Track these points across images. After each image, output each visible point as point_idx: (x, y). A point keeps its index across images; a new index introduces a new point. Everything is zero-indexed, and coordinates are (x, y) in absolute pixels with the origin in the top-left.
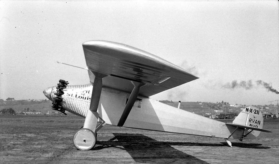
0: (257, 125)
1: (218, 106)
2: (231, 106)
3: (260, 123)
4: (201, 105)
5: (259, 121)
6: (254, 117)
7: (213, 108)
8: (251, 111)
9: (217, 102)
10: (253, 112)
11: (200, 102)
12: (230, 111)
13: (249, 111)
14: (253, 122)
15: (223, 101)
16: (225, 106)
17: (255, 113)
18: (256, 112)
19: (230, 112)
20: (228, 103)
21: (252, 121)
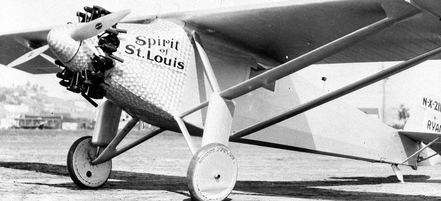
1: (15, 94)
6: (435, 118)
7: (2, 98)
10: (434, 107)
12: (47, 109)
13: (428, 104)
14: (433, 128)
16: (34, 94)
18: (437, 107)
21: (431, 126)
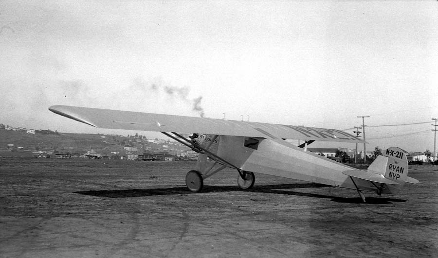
0: (399, 174)
1: (130, 141)
2: (149, 141)
3: (402, 172)
4: (104, 139)
5: (401, 168)
6: (396, 163)
7: (123, 143)
8: (392, 154)
9: (129, 136)
10: (395, 155)
11: (102, 135)
12: (147, 149)
13: (390, 154)
14: (394, 169)
15: (137, 134)
16: (140, 141)
17: (397, 157)
18: (399, 156)
19: (148, 151)
20: (144, 137)
21: (392, 168)
